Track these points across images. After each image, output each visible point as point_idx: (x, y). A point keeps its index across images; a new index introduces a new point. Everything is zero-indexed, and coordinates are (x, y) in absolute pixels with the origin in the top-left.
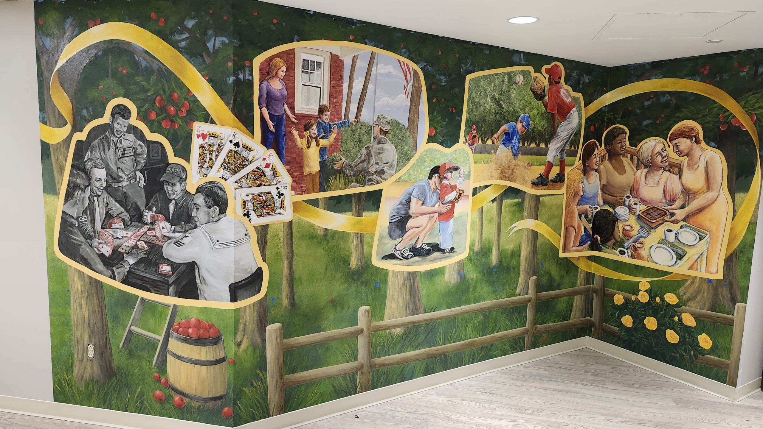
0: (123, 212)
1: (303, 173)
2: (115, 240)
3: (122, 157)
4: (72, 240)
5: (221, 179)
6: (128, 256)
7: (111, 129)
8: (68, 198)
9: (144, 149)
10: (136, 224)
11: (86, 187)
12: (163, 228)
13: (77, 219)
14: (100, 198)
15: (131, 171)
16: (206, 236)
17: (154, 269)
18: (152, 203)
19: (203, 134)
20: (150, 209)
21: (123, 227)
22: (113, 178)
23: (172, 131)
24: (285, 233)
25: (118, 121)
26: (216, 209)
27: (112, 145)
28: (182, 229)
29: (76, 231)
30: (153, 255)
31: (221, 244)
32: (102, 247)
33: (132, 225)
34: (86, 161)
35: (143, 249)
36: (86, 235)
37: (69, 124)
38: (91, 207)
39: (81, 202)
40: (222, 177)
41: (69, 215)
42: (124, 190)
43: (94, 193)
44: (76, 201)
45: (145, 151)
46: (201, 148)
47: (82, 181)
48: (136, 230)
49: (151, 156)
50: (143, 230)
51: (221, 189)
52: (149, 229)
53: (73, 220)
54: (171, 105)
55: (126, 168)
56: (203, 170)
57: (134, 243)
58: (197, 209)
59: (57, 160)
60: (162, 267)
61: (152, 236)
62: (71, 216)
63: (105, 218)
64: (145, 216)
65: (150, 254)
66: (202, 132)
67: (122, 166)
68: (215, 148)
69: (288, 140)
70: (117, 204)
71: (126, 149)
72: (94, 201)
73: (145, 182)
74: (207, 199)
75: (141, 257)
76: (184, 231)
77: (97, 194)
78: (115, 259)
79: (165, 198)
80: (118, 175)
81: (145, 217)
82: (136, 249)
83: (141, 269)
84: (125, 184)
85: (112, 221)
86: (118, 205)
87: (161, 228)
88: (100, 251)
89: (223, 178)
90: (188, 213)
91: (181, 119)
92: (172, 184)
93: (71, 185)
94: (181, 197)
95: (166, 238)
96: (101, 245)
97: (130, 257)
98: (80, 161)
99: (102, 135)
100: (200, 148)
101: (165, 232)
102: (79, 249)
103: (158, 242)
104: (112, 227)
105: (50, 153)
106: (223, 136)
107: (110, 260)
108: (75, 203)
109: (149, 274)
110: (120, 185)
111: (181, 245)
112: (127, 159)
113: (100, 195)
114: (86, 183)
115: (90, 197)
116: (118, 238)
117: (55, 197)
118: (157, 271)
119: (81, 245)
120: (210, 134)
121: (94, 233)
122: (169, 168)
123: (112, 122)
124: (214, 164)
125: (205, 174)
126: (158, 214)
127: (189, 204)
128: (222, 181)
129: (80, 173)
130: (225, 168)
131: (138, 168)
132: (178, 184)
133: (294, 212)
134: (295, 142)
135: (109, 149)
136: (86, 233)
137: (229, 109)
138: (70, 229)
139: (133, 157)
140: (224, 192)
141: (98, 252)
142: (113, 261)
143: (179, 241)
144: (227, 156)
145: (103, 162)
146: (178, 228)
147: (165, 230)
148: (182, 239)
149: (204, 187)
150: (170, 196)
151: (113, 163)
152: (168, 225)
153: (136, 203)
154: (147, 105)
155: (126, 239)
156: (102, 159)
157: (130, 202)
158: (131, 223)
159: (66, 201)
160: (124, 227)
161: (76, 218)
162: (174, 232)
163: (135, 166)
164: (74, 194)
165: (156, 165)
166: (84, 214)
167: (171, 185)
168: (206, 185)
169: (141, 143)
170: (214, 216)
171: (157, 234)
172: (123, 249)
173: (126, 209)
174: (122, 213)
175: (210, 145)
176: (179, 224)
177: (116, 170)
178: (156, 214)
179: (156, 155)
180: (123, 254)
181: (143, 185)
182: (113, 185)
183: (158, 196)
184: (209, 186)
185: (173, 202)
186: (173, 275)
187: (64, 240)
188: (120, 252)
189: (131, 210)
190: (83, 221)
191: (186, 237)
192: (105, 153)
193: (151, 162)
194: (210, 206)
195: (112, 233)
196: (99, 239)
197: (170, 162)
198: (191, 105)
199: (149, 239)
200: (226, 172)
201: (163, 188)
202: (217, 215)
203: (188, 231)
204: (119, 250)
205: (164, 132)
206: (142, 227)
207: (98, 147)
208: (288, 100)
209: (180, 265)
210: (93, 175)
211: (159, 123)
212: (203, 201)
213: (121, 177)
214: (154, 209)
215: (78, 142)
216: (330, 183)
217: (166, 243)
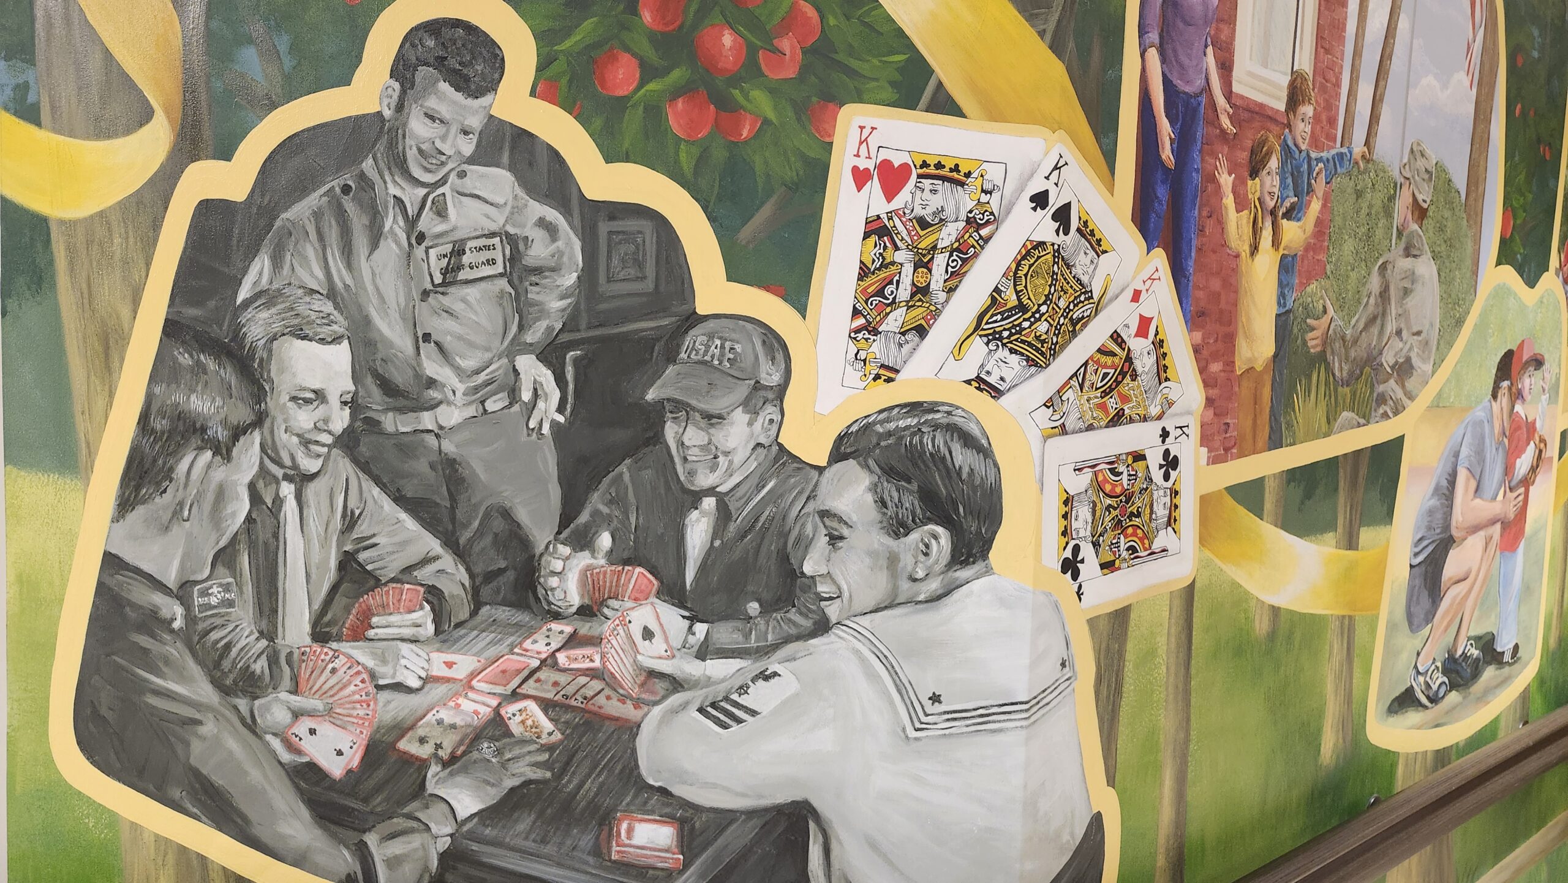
0: (436, 558)
1: (1234, 362)
2: (384, 696)
3: (444, 284)
4: (153, 700)
5: (971, 389)
6: (451, 774)
7: (392, 145)
8: (138, 488)
9: (569, 243)
10: (503, 613)
11: (238, 432)
12: (648, 634)
13: (183, 592)
14: (312, 490)
15: (488, 356)
16: (872, 676)
17: (586, 841)
18: (596, 513)
19: (885, 167)
20: (583, 541)
21: (430, 628)
22: (388, 387)
23: (719, 154)
24: (1173, 646)
25: (432, 103)
26: (935, 537)
27: (393, 223)
28: (747, 636)
29: (175, 650)
30: (584, 769)
31: (954, 715)
32: (312, 732)
33: (478, 619)
34: (247, 303)
35: (531, 742)
36: (225, 674)
37: (160, 118)
38: (263, 534)
39: (207, 506)
40: (978, 379)
41: (138, 571)
42: (449, 447)
43: (279, 463)
44: (181, 504)
45: (572, 256)
46: (874, 238)
47: (219, 402)
48: (502, 648)
49: (602, 278)
50: (541, 646)
51: (968, 440)
52: (573, 641)
53: (158, 599)
54: (719, 20)
55: (460, 338)
56: (875, 348)
57: (485, 711)
58: (834, 539)
59: (88, 299)
60: (630, 831)
61: (586, 672)
62: (149, 578)
63: (334, 589)
64: (554, 573)
65: (568, 763)
66: (884, 155)
67: (442, 327)
68: (948, 235)
69: (1205, 213)
70: (403, 516)
71: (470, 244)
72: (278, 501)
73: (561, 409)
74: (890, 490)
75: (516, 782)
76: (758, 650)
77: (295, 466)
78: (378, 789)
79: (668, 488)
80: (418, 375)
81: (554, 582)
82: (492, 739)
83: (519, 842)
84: (451, 416)
85: (371, 600)
86: (410, 523)
87: (637, 636)
88: (299, 752)
89: (980, 383)
90: (784, 558)
91: (773, 91)
92: (708, 417)
93: (159, 424)
94: (754, 480)
95: (660, 686)
96: (305, 724)
97: (459, 779)
98: (212, 304)
99: (339, 170)
100: (867, 235)
101: (652, 655)
102: (187, 744)
103: (615, 702)
104: (371, 633)
105: (51, 262)
106: (994, 174)
107: (352, 794)
108: (177, 513)
109: (559, 865)
110: (427, 420)
111: (739, 721)
112: (472, 293)
113: (313, 477)
114: (242, 414)
115: (260, 485)
116: (399, 687)
117: (67, 483)
118: (598, 852)
119: (199, 723)
120: (925, 165)
121: (273, 662)
122: (696, 338)
123: (400, 108)
124: (935, 314)
125: (883, 366)
126: (627, 562)
127: (794, 512)
128: (976, 403)
129: (211, 365)
130: (994, 337)
131: (530, 337)
132: (740, 417)
133: (1200, 542)
134: (1221, 224)
135: (374, 245)
136: (226, 664)
137: (1042, 34)
138: (144, 640)
139: (503, 283)
140: (985, 452)
141: (286, 757)
142: (366, 800)
143: (726, 699)
144: (1014, 274)
145: (336, 306)
146: (726, 634)
147: (658, 645)
148: (743, 689)
149: (879, 429)
150: (691, 474)
151: (395, 315)
152: (672, 618)
153: (506, 514)
154: (588, 24)
155: (441, 690)
156: (332, 294)
157: (476, 507)
158: (474, 613)
159: (125, 505)
160: (438, 632)
161: (175, 591)
162: (703, 653)
163: (514, 329)
164: (171, 470)
165: (626, 320)
166: (221, 570)
167: (703, 423)
168: (888, 420)
169: (553, 215)
170: (920, 574)
171: (613, 666)
172: (422, 741)
173: (450, 543)
174: (427, 561)
175: (923, 223)
176: (732, 612)
177: (410, 349)
178: (611, 563)
179: (632, 272)
180: (422, 765)
181: (554, 424)
182: (390, 422)
183: (627, 477)
184: (902, 424)
185: (709, 503)
186: (686, 865)
187: (106, 700)
188: (408, 760)
189: (477, 548)
190: (214, 601)
191: (767, 678)
192: (349, 266)
193: (603, 306)
194: (902, 524)
195: (370, 663)
196: (295, 691)
197: (701, 310)
198: (832, 21)
199: (570, 690)
200: (1003, 353)
201: (657, 438)
202: (938, 568)
203: (775, 647)
204: (402, 745)
205: (677, 161)
206: (530, 632)
207: (313, 235)
208: (1217, 29)
209: (725, 818)
210: (281, 371)
211: (654, 112)
212: (869, 498)
213: (431, 383)
214: (605, 540)
215: (207, 209)
216: (1294, 411)
217: (657, 710)
